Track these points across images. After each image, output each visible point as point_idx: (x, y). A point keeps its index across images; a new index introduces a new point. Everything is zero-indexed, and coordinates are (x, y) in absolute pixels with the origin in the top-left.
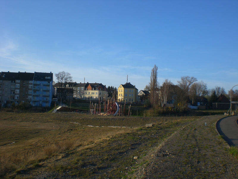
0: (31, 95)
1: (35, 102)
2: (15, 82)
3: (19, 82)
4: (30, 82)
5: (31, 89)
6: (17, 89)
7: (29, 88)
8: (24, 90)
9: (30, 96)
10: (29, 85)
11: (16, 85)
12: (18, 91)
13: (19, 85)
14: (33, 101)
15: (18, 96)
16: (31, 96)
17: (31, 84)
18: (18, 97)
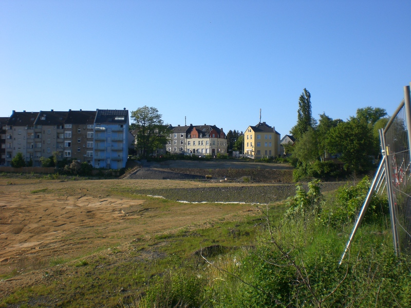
0: (91, 149)
1: (99, 160)
2: (63, 127)
3: (71, 127)
4: (90, 127)
5: (91, 140)
6: (67, 139)
7: (88, 137)
8: (79, 141)
9: (90, 152)
10: (88, 132)
11: (66, 132)
13: (70, 132)
14: (95, 160)
15: (70, 151)
16: (92, 152)
17: (92, 130)
18: (69, 153)
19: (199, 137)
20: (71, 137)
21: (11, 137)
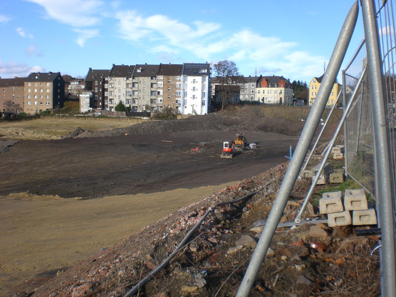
2: (156, 79)
3: (162, 78)
4: (178, 78)
5: (179, 89)
6: (159, 88)
7: (177, 87)
8: (169, 90)
9: (178, 99)
10: (177, 83)
12: (160, 92)
13: (162, 82)
17: (180, 81)
18: (161, 100)
19: (268, 87)
20: (162, 86)
21: (112, 87)
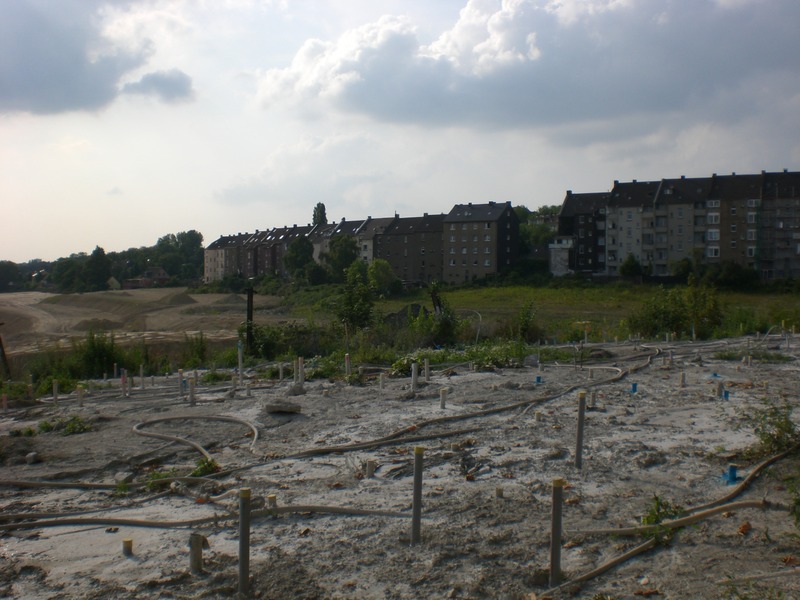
3: (718, 206)
6: (712, 226)
7: (748, 222)
8: (733, 228)
10: (750, 213)
11: (710, 214)
12: (714, 234)
13: (718, 214)
15: (717, 247)
18: (716, 251)
20: (718, 222)
21: (614, 226)
